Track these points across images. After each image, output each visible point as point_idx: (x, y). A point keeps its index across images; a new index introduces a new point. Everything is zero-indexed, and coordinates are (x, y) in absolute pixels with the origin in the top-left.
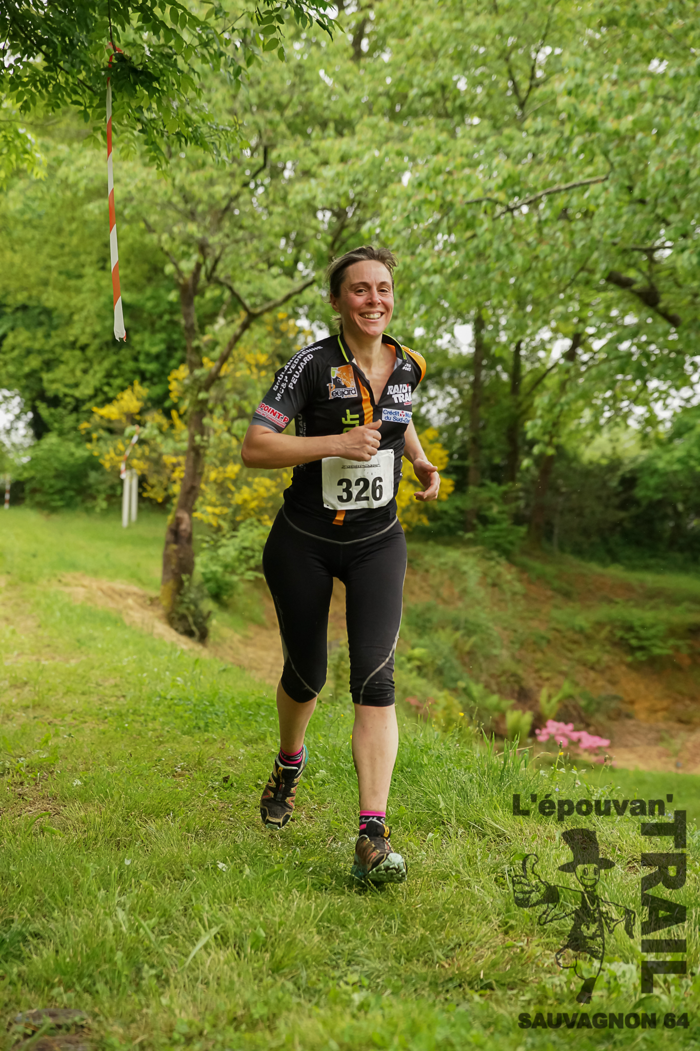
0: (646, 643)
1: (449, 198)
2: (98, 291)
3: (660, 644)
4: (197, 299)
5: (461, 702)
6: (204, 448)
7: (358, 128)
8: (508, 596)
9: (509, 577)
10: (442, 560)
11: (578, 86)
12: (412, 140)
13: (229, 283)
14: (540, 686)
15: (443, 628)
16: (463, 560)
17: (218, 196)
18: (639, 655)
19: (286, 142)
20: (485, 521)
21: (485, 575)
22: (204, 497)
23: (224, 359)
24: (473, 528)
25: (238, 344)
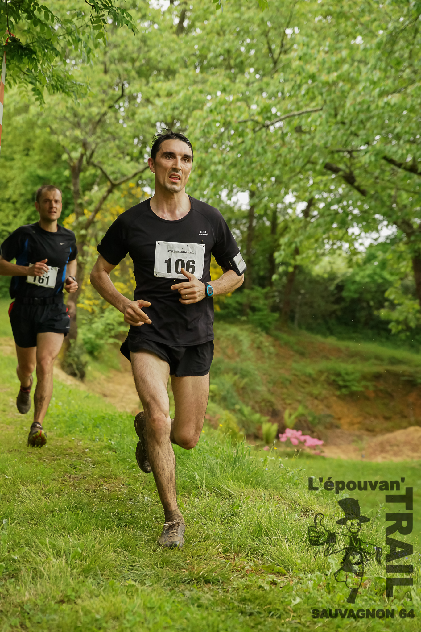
0: (348, 384)
1: (229, 119)
2: (23, 168)
3: (356, 384)
4: (81, 175)
5: (237, 418)
6: (85, 264)
7: (177, 75)
8: (266, 354)
9: (267, 344)
10: (228, 333)
11: (305, 54)
12: (209, 84)
13: (100, 165)
14: (285, 409)
15: (227, 373)
16: (240, 333)
17: (93, 114)
18: (344, 391)
19: (135, 82)
20: (254, 309)
21: (253, 341)
22: (84, 293)
23: (97, 211)
24: (246, 315)
25: (106, 202)
